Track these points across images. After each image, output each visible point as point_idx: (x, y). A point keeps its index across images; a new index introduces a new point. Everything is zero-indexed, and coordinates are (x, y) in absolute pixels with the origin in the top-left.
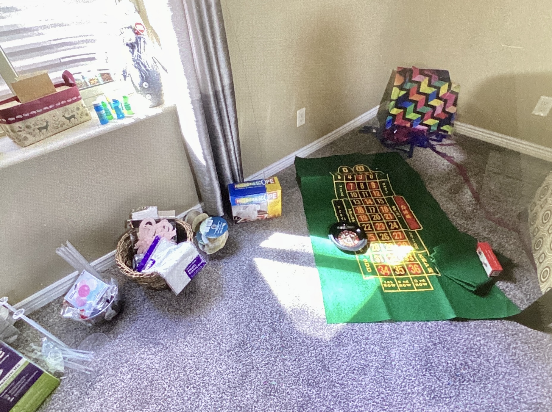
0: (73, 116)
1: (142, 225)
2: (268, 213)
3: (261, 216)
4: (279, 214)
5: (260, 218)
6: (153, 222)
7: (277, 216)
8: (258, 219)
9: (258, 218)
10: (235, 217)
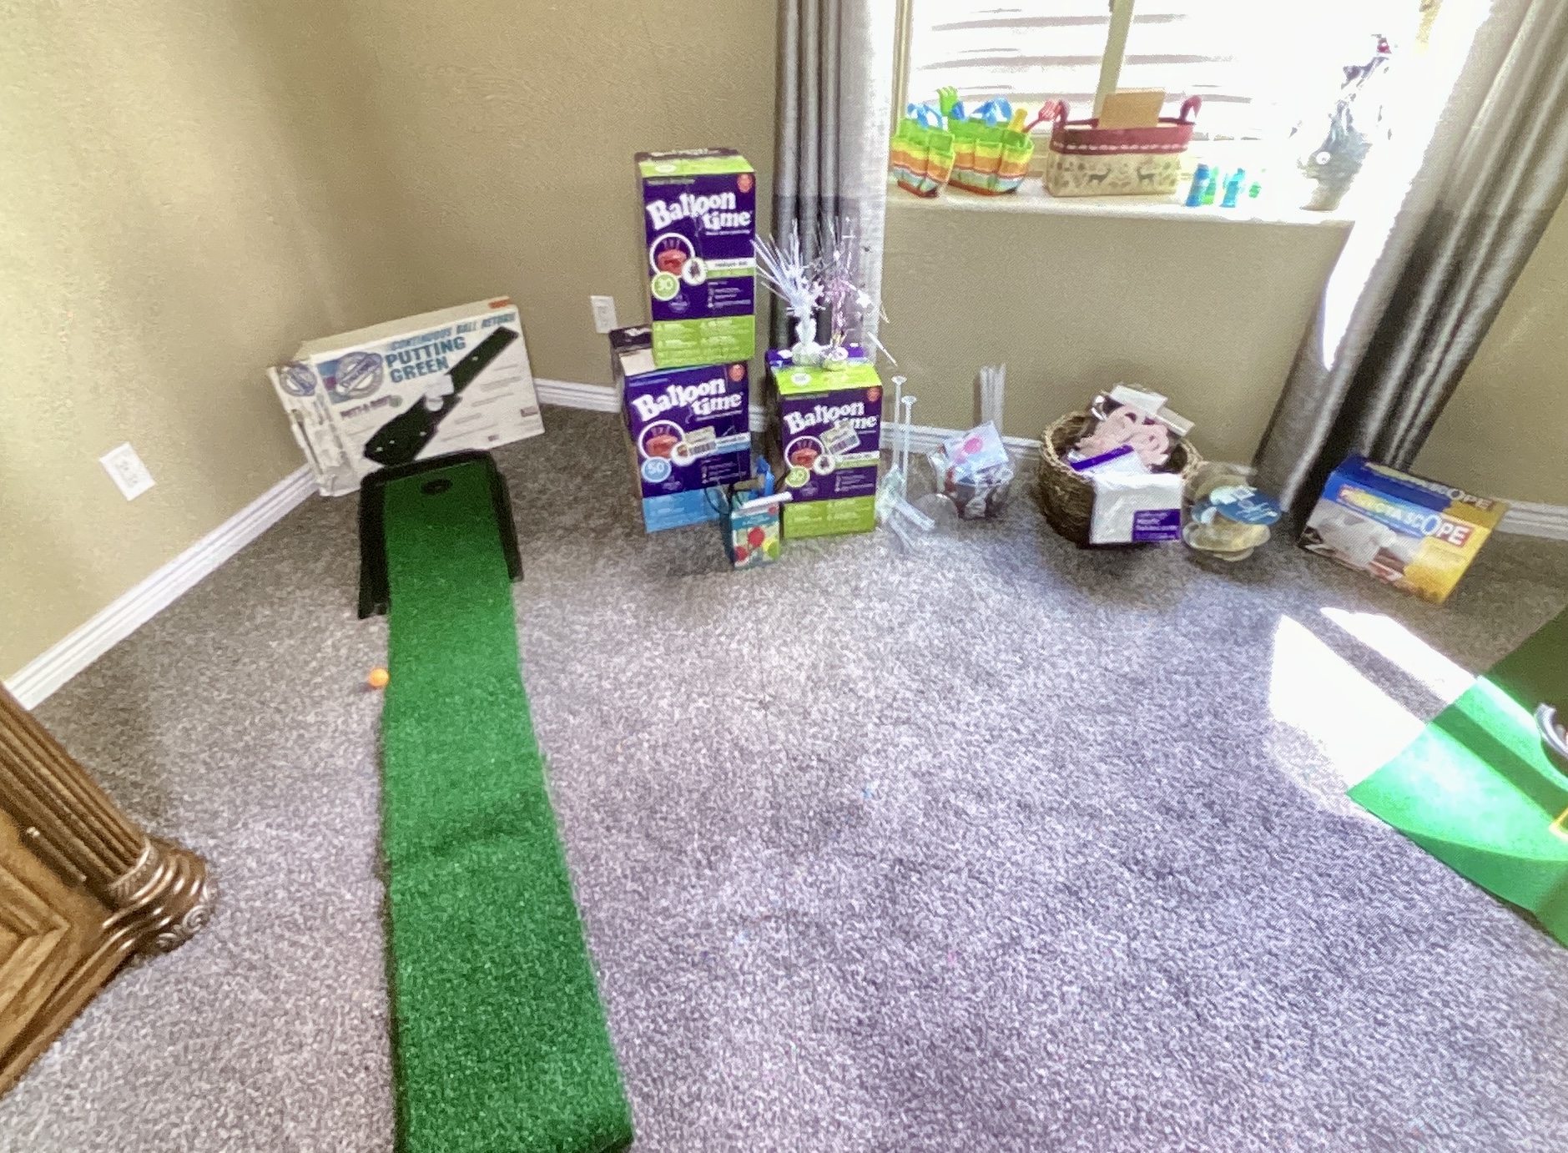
0: (1150, 177)
1: (1118, 413)
2: (1406, 569)
3: (1380, 570)
4: (1435, 594)
5: (1374, 572)
6: (1141, 418)
7: (1428, 595)
8: (1365, 571)
9: (1369, 568)
10: (1310, 530)
